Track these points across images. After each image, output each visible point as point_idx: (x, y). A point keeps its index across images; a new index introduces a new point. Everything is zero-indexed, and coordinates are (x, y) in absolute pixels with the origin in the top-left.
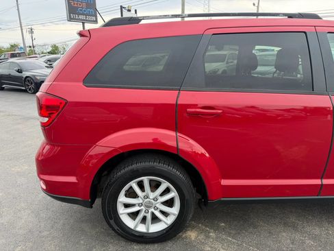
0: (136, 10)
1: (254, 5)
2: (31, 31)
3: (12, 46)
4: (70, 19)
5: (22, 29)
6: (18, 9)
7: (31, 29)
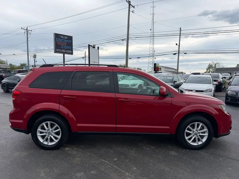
0: (98, 48)
1: (177, 44)
2: (35, 56)
3: (22, 65)
4: (56, 52)
5: (28, 56)
6: (27, 44)
7: (35, 55)
